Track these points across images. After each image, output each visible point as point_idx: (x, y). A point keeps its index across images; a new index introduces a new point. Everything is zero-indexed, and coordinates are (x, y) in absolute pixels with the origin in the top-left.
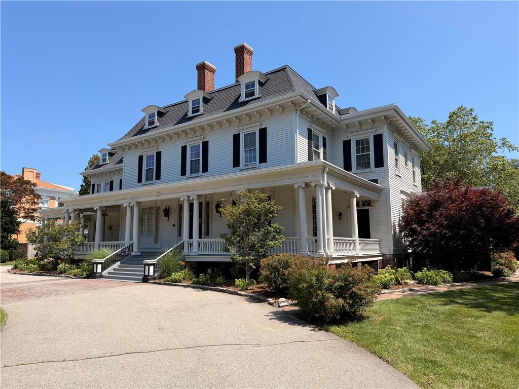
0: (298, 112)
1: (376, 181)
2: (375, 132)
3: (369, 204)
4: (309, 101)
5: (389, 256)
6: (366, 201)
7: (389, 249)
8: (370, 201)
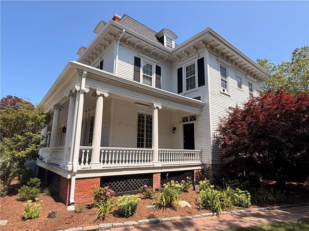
0: (119, 42)
1: (199, 98)
2: (199, 57)
3: (195, 119)
4: (124, 30)
5: (208, 166)
6: (193, 117)
7: (208, 159)
8: (195, 116)
